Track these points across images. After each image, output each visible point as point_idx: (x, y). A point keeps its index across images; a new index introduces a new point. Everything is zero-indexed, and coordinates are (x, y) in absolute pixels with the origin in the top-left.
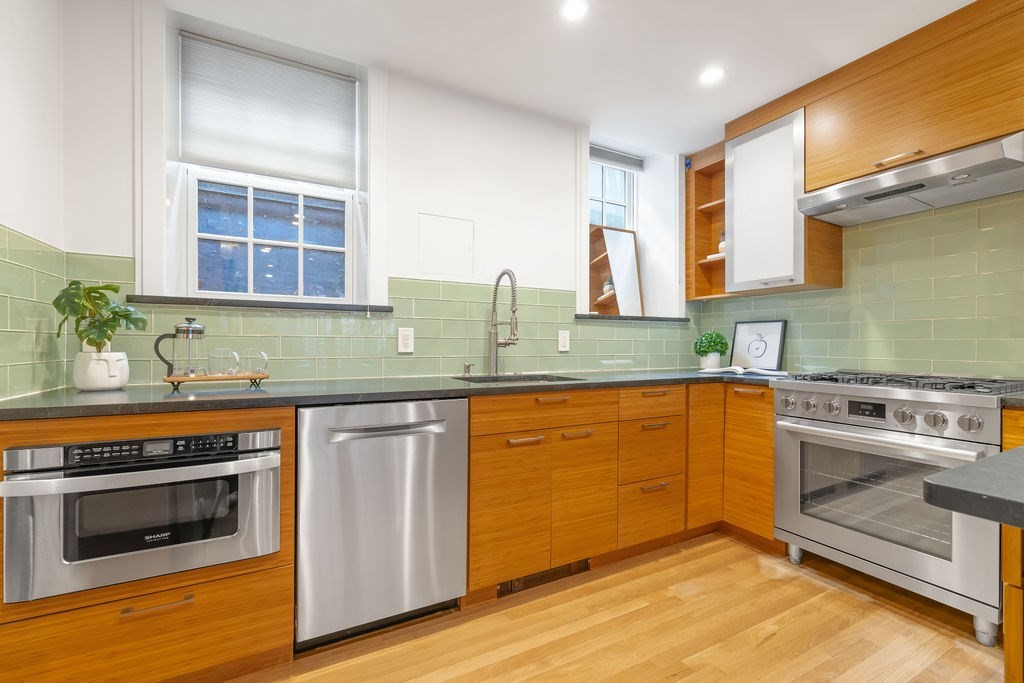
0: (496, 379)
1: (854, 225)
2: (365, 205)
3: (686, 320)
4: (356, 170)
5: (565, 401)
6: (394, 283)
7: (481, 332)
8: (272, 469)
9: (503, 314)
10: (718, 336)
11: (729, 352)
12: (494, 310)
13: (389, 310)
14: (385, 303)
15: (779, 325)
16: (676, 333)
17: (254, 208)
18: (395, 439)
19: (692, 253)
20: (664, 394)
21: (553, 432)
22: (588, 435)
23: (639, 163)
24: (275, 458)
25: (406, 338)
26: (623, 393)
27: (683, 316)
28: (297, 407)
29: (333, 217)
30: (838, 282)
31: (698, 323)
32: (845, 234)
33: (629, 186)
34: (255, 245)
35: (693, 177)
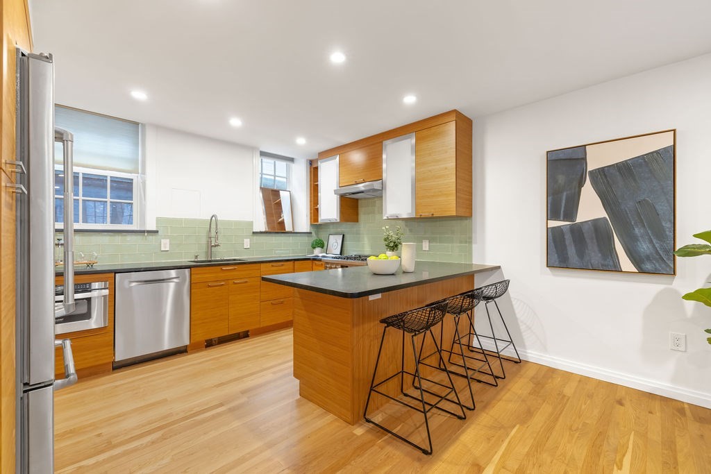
0: (210, 261)
1: (361, 199)
2: (144, 183)
3: (311, 233)
4: (139, 164)
5: (235, 269)
6: (159, 220)
7: (204, 241)
8: (103, 296)
9: (213, 234)
10: (320, 240)
11: (325, 247)
12: (210, 231)
13: (157, 232)
14: (155, 229)
15: (342, 236)
16: (305, 239)
17: (83, 183)
18: (164, 284)
19: (312, 203)
20: (282, 265)
21: (230, 281)
22: (246, 282)
23: (292, 160)
24: (106, 292)
25: (165, 244)
26: (262, 265)
27: (308, 231)
28: (115, 273)
29: (126, 185)
30: (356, 220)
31: (317, 234)
32: (360, 202)
33: (288, 170)
34: (83, 200)
35: (312, 170)
